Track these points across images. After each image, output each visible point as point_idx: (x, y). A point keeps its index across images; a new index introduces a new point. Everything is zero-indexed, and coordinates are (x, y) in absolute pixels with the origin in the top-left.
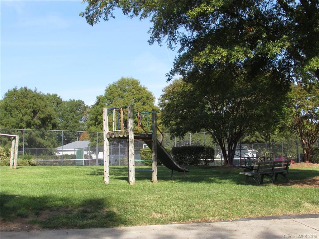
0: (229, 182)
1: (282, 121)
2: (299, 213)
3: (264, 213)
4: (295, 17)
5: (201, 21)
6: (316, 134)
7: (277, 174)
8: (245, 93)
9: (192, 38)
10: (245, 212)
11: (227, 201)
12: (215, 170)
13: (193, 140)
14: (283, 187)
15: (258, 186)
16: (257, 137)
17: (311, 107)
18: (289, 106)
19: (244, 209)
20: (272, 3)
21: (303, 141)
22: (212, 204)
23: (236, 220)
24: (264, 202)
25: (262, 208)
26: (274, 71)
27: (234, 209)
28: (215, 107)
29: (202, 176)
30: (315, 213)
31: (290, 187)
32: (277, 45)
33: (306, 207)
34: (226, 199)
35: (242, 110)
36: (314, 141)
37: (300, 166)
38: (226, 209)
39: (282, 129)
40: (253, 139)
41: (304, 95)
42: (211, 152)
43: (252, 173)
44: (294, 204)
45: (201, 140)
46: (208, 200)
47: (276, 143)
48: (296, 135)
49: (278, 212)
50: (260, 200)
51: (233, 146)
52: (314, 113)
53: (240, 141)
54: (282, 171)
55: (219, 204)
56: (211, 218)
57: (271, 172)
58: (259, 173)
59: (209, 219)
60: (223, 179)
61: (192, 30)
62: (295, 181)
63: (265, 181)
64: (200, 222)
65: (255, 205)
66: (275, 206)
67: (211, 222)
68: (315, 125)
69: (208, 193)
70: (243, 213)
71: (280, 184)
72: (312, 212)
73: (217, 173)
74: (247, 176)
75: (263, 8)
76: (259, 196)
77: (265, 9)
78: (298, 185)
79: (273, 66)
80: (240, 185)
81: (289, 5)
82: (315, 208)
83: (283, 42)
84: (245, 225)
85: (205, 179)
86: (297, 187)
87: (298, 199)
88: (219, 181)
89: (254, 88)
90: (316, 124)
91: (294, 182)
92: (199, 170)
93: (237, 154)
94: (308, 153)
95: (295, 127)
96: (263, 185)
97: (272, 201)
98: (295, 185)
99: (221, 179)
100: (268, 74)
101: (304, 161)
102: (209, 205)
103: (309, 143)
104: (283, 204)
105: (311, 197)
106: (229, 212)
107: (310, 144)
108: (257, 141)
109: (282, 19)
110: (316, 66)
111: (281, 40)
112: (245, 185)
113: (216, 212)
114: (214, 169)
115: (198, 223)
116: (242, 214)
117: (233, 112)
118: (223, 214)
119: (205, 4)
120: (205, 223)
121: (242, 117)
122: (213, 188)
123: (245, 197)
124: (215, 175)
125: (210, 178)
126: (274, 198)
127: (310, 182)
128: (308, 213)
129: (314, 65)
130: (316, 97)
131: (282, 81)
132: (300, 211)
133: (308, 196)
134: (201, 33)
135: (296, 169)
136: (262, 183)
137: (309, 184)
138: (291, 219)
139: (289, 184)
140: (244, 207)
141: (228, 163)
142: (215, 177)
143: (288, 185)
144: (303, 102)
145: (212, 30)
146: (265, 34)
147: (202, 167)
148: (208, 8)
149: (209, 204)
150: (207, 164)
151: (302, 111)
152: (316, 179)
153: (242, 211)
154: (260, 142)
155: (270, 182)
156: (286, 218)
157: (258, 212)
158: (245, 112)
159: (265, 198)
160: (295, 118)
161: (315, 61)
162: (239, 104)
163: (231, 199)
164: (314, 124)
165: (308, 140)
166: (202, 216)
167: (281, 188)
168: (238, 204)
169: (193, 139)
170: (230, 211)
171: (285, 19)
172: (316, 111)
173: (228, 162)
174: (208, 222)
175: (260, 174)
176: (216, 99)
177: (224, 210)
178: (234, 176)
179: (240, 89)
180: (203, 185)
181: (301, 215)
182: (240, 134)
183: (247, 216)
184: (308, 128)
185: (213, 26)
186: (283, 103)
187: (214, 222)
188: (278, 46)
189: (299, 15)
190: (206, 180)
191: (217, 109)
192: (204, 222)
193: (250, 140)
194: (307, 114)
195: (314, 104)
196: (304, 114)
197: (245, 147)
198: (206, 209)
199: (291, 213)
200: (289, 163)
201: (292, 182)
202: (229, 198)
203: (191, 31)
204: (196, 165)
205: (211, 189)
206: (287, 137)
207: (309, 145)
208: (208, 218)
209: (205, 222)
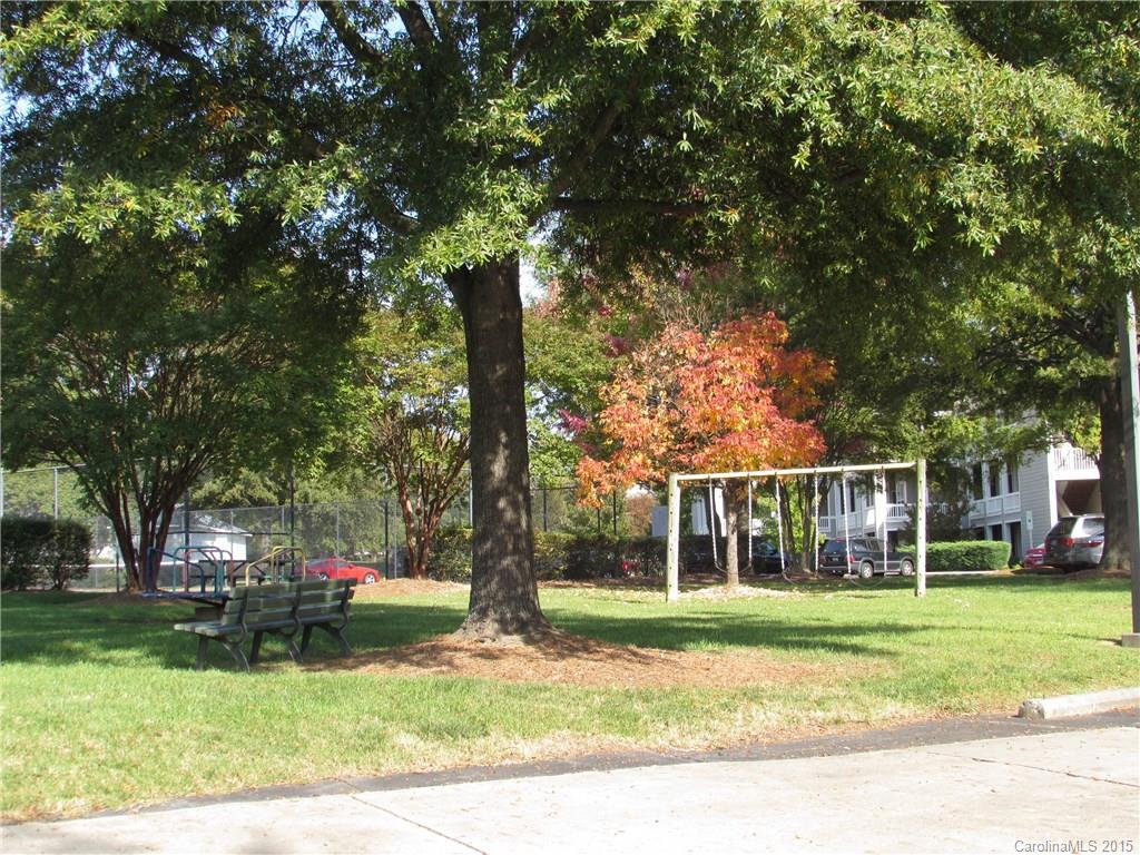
0: (137, 659)
1: (335, 434)
2: (377, 770)
3: (254, 778)
4: (383, 81)
5: (49, 59)
6: (450, 481)
7: (308, 628)
8: (204, 328)
9: (10, 123)
10: (188, 775)
11: (122, 737)
12: (89, 610)
13: (13, 492)
14: (326, 674)
15: (241, 674)
16: (248, 484)
17: (435, 386)
18: (360, 381)
19: (185, 764)
20: (307, 25)
21: (405, 502)
22: (67, 750)
23: (154, 808)
24: (256, 736)
25: (249, 757)
26: (310, 260)
27: (147, 765)
28: (94, 376)
29: (39, 634)
30: (430, 769)
31: (352, 673)
32: (316, 176)
33: (400, 750)
34: (119, 727)
35: (195, 390)
36: (442, 505)
37: (394, 590)
38: (119, 766)
39: (333, 461)
40: (236, 491)
41: (413, 343)
42: (76, 540)
43: (218, 626)
44: (362, 737)
45: (42, 494)
46: (52, 735)
47: (317, 509)
48: (383, 482)
49: (306, 770)
50: (244, 729)
51: (159, 519)
52: (446, 405)
53: (187, 501)
54: (327, 617)
55: (92, 749)
56: (60, 804)
57: (288, 622)
58: (245, 627)
59: (54, 806)
60: (116, 647)
61: (13, 92)
62: (371, 650)
63: (267, 650)
64: (17, 822)
65: (222, 746)
66: (294, 748)
67: (59, 820)
68: (449, 448)
69: (54, 706)
70: (178, 779)
71: (320, 662)
72: (420, 766)
73: (97, 620)
74: (203, 637)
75: (277, 34)
76: (241, 712)
77: (285, 40)
78: (379, 667)
79: (303, 243)
80: (175, 672)
81: (363, 35)
82: (433, 749)
83: (335, 168)
84: (185, 824)
85: (48, 646)
86: (374, 673)
87: (377, 718)
88: (101, 656)
89: (240, 315)
90: (453, 443)
91: (369, 653)
92: (28, 609)
93: (172, 553)
94: (422, 547)
95: (380, 453)
96: (259, 671)
97: (285, 729)
98: (371, 666)
99: (107, 647)
100: (287, 270)
101: (408, 572)
102: (52, 756)
103: (425, 512)
104: (324, 742)
105: (419, 710)
106: (128, 778)
107: (430, 514)
108: (250, 498)
109: (339, 85)
110: (443, 260)
111: (329, 161)
112: (195, 668)
113: (80, 778)
114: (87, 607)
115: (10, 824)
116: (174, 784)
117: (159, 397)
118: (105, 785)
119: (62, 14)
120: (35, 823)
121: (193, 414)
122: (74, 685)
123: (189, 720)
124: (89, 631)
125: (67, 643)
126: (292, 718)
127: (420, 656)
128: (407, 771)
129: (435, 259)
130: (453, 352)
131: (334, 296)
132: (379, 765)
133: (412, 709)
134: (49, 108)
135: (380, 602)
136: (254, 660)
137: (419, 664)
138: (348, 793)
139: (350, 661)
140: (185, 755)
141: (141, 582)
142: (87, 638)
143: (345, 668)
144: (408, 369)
145: (88, 98)
146: (276, 132)
147: (43, 599)
148: (73, 31)
149: (56, 748)
150: (61, 584)
151: (404, 399)
152: (440, 643)
153: (179, 773)
154: (259, 502)
155: (285, 657)
156: (331, 792)
157: (233, 774)
158: (207, 396)
159: (262, 720)
160: (382, 423)
161: (440, 245)
162: (185, 369)
163: (138, 729)
164: (446, 445)
165: (425, 500)
166: (28, 798)
167: (322, 680)
168: (161, 747)
169: (12, 488)
170: (131, 775)
171: (350, 83)
172: (454, 401)
173: (140, 579)
174: (48, 821)
175: (250, 630)
176: (98, 346)
177: (112, 770)
178: (159, 634)
179: (186, 314)
180: (38, 673)
181: (383, 778)
182: (185, 478)
183: (192, 791)
184: (423, 457)
185: (92, 84)
186: (342, 368)
187: (71, 818)
188: (320, 181)
189: (397, 76)
190: (50, 653)
191: (101, 386)
192: (32, 820)
193: (223, 493)
194: (421, 410)
195: (444, 378)
196: (412, 410)
197: (206, 519)
198: (44, 768)
199: (350, 771)
200: (352, 588)
201: (362, 656)
202: (130, 724)
203: (11, 95)
204: (20, 590)
205: (67, 688)
206: (354, 487)
207: (428, 519)
208: (48, 803)
209: (38, 820)
